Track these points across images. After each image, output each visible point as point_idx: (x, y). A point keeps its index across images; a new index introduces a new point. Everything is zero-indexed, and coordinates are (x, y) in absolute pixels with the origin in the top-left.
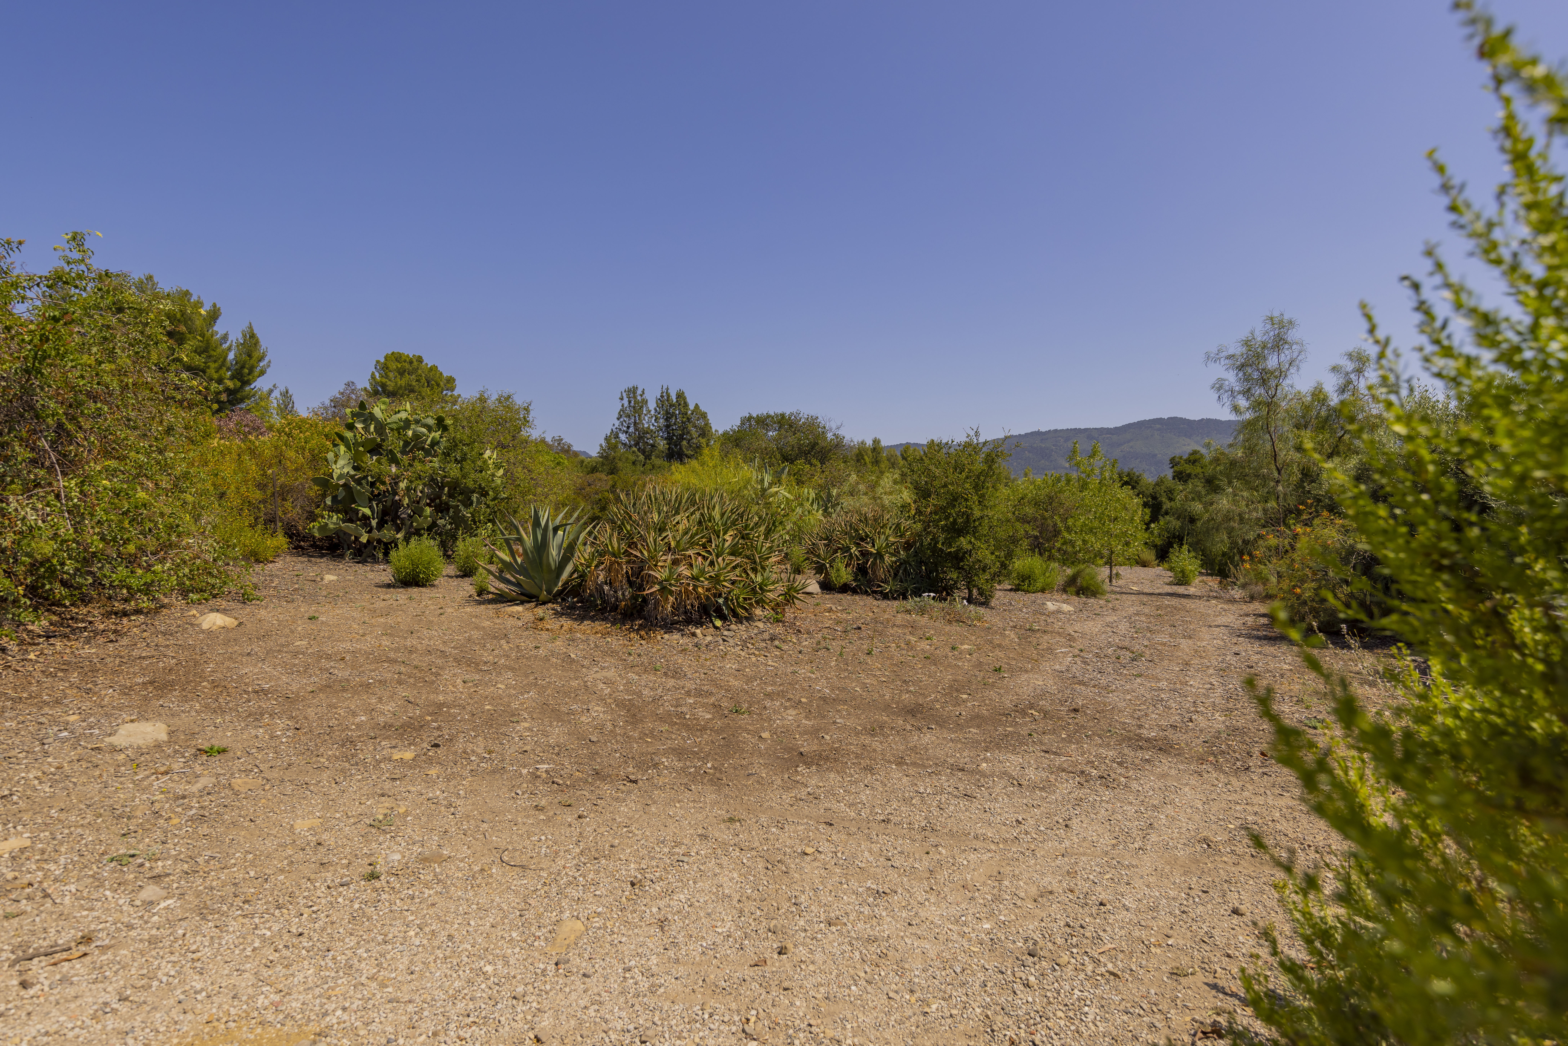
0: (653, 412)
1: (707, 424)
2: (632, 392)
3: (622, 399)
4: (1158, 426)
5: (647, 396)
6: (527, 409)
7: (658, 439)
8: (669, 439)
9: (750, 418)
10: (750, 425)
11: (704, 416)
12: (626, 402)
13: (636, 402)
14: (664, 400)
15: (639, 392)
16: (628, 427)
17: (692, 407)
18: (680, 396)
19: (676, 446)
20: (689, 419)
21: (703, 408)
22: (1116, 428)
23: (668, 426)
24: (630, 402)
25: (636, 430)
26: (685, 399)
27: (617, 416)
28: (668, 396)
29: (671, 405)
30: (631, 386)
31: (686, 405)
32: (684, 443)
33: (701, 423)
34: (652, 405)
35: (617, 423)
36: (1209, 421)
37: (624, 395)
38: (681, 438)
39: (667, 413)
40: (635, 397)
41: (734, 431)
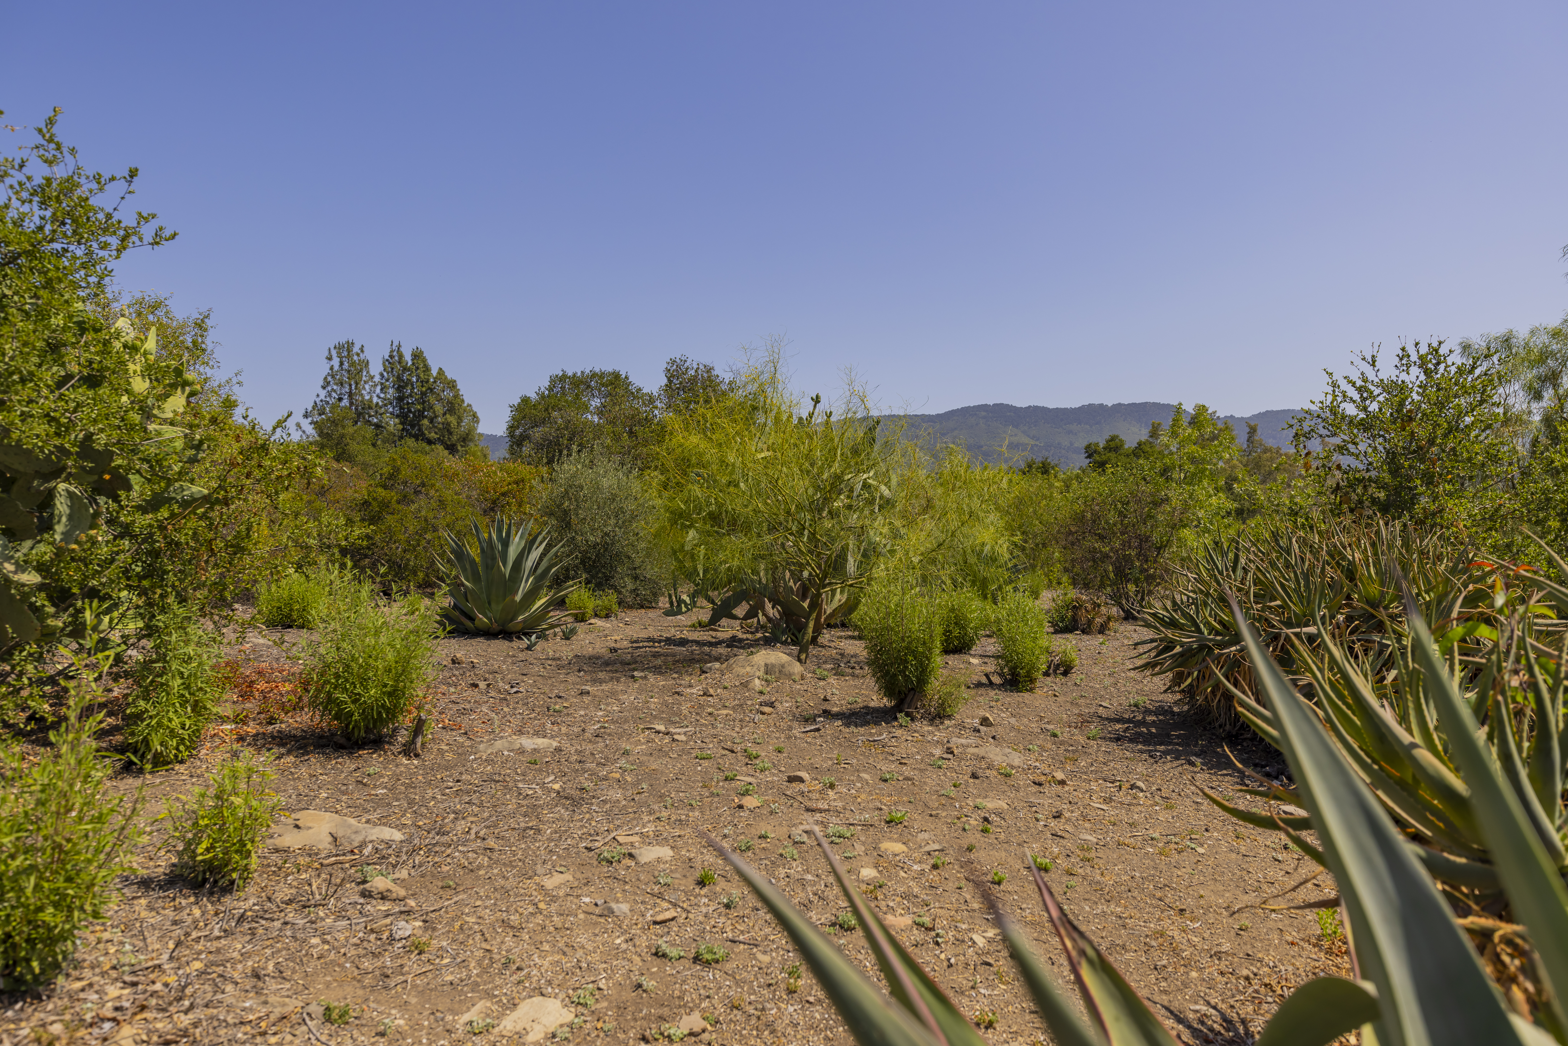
0: (377, 379)
1: (456, 396)
2: (345, 349)
3: (330, 358)
4: (983, 414)
5: (367, 355)
6: (200, 325)
7: (387, 417)
8: (403, 417)
9: (563, 378)
10: (563, 388)
11: (452, 385)
12: (336, 362)
13: (352, 364)
14: (393, 361)
15: (356, 349)
16: (340, 399)
17: (434, 372)
18: (417, 355)
19: (413, 426)
20: (431, 390)
21: (450, 375)
22: (938, 415)
23: (400, 399)
24: (341, 364)
25: (351, 404)
26: (424, 361)
27: (322, 383)
28: (401, 356)
29: (405, 369)
30: (343, 340)
31: (427, 369)
32: (426, 422)
33: (448, 394)
34: (376, 368)
35: (323, 394)
36: (1036, 408)
37: (334, 353)
38: (420, 415)
39: (399, 378)
40: (349, 356)
41: (543, 397)
